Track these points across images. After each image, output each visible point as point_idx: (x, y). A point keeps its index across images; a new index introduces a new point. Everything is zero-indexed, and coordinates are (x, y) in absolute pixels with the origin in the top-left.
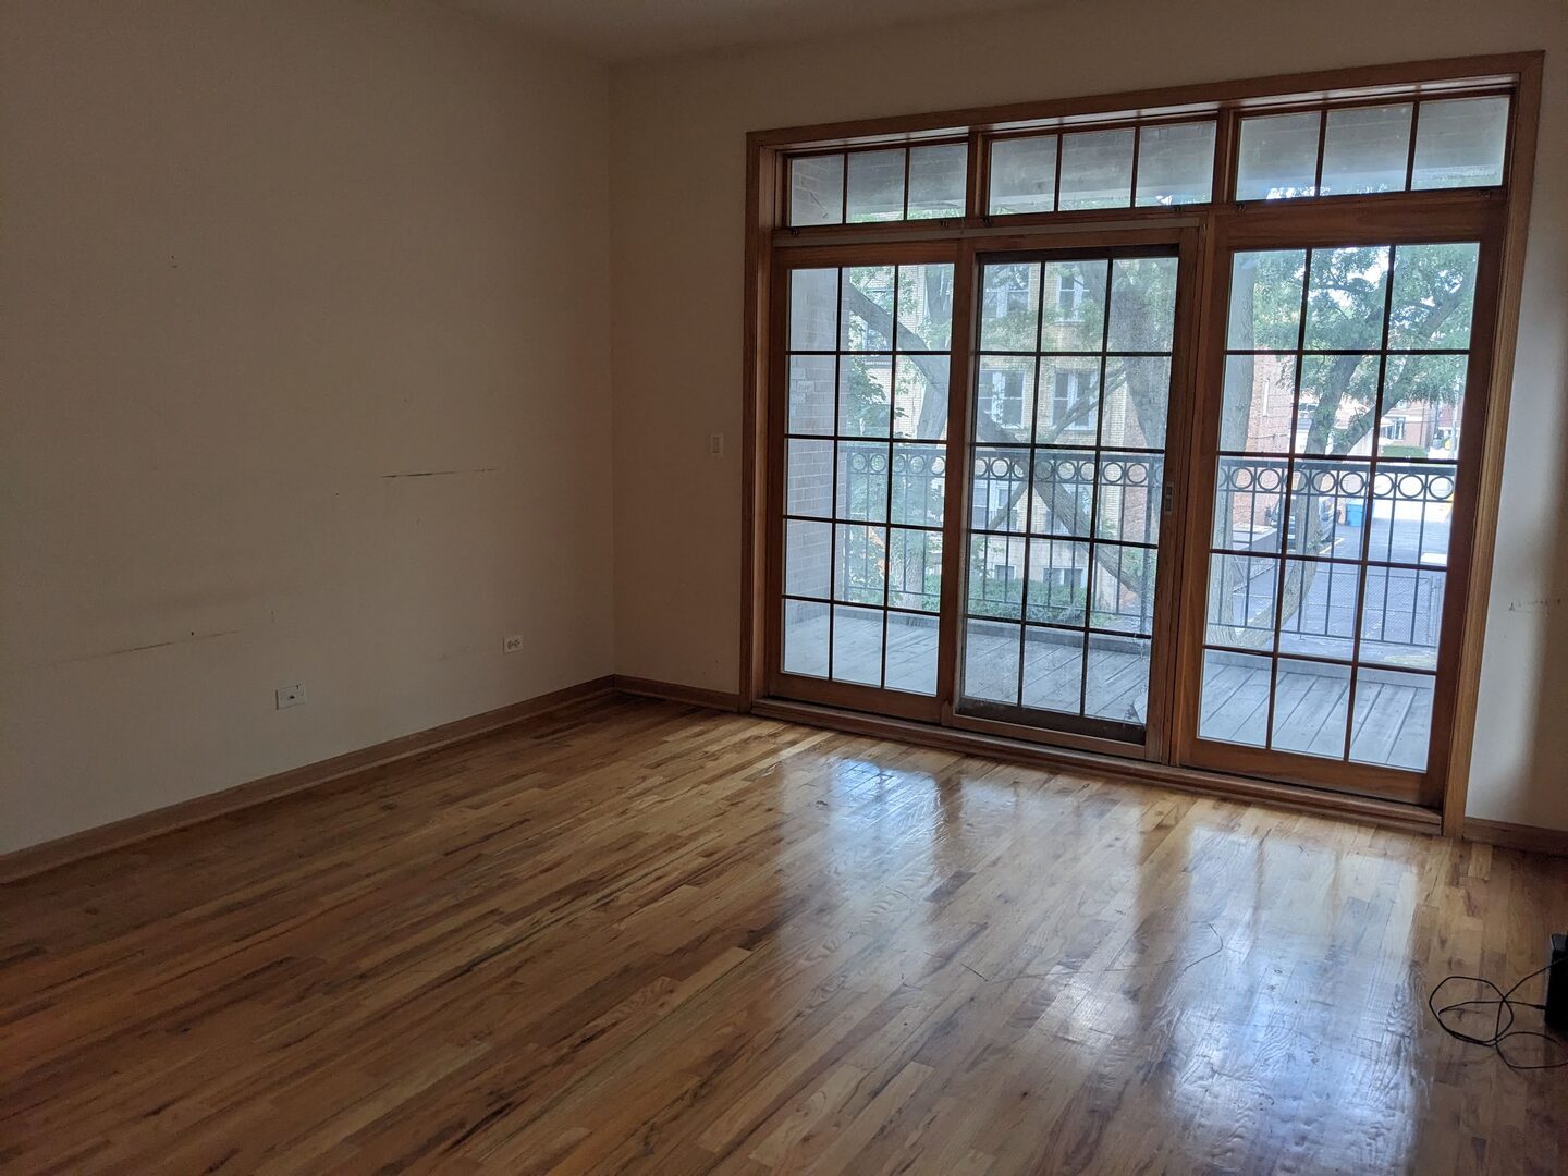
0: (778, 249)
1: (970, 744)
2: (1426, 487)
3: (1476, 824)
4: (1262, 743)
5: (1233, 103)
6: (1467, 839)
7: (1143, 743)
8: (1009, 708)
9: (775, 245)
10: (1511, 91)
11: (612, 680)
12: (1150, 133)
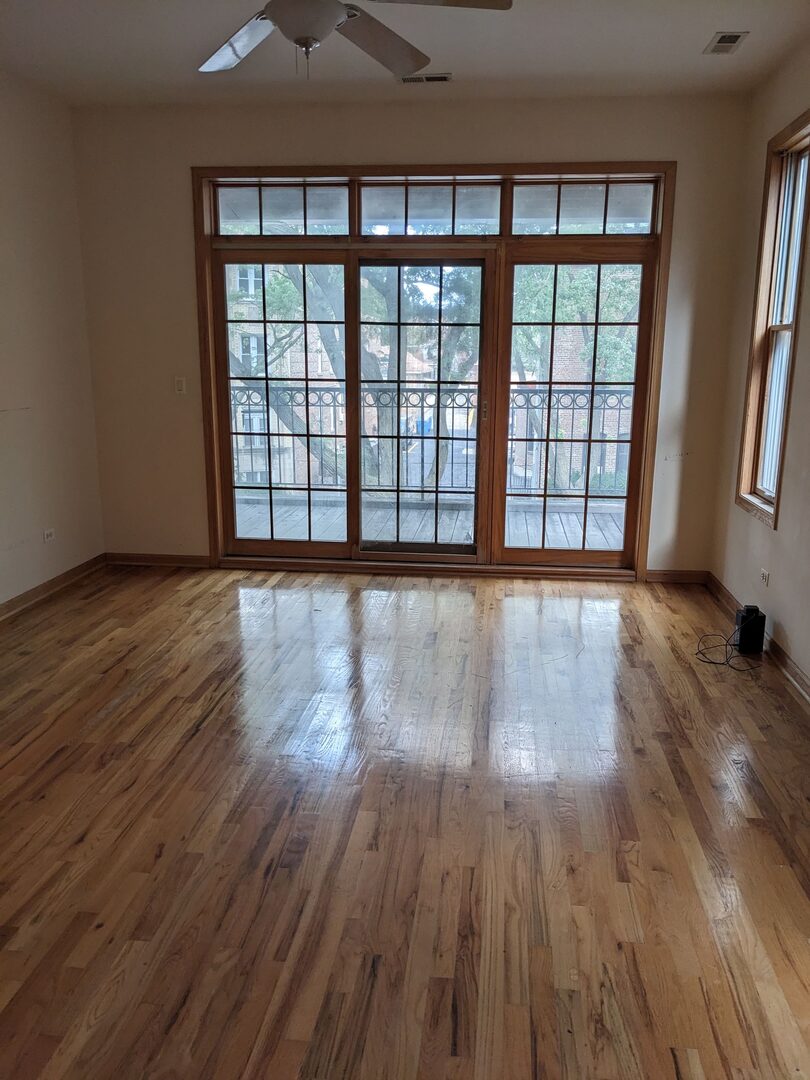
0: (216, 250)
1: (376, 567)
2: (574, 401)
3: (652, 573)
4: (540, 546)
5: (509, 177)
6: (650, 581)
7: (475, 554)
8: (393, 543)
9: (214, 247)
10: (655, 182)
11: (105, 557)
12: (461, 190)
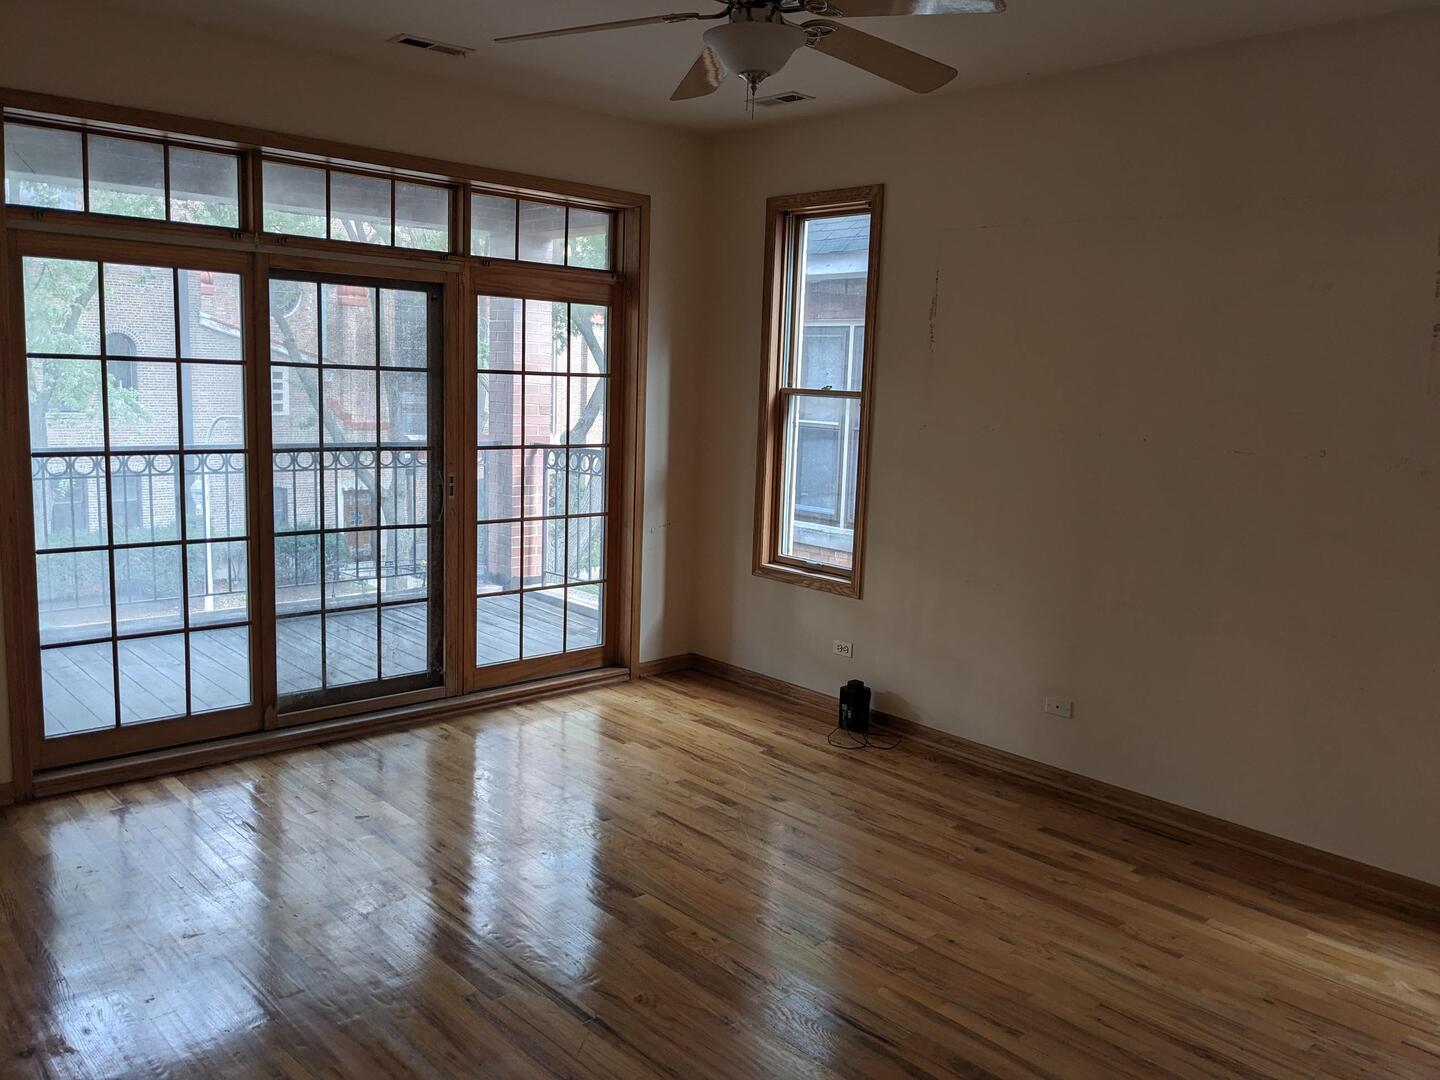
3: (644, 666)
4: (517, 658)
5: (465, 181)
6: (644, 676)
7: (441, 685)
10: (611, 213)
12: (401, 187)
